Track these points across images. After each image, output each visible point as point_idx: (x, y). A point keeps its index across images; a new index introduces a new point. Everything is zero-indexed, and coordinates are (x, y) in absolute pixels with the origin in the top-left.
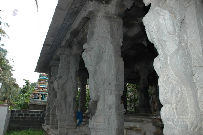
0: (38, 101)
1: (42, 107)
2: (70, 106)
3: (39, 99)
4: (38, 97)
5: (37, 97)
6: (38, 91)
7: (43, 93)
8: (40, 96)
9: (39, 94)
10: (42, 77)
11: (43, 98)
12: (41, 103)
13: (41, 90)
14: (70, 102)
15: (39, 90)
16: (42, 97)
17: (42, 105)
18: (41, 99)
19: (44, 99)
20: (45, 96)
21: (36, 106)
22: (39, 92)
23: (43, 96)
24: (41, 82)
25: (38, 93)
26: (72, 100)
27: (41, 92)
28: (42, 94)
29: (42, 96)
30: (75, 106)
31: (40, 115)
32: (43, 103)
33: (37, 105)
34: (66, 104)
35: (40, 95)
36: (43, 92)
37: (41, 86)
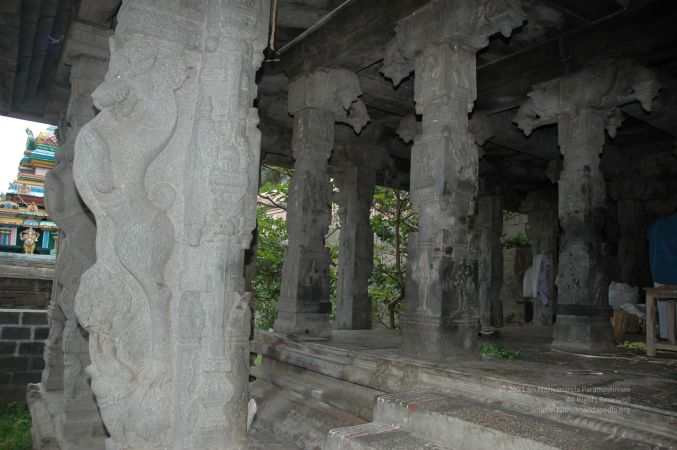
0: (21, 262)
1: (37, 287)
2: (198, 322)
3: (21, 251)
4: (20, 242)
5: (13, 243)
6: (18, 216)
7: (42, 224)
8: (30, 238)
9: (21, 229)
10: (38, 152)
11: (45, 245)
12: (32, 270)
13: (32, 210)
14: (196, 294)
15: (22, 211)
16: (39, 243)
17: (38, 280)
18: (36, 252)
19: (47, 252)
20: (52, 240)
21: (8, 283)
22: (26, 217)
23: (46, 237)
24: (33, 172)
25: (19, 222)
26: (216, 276)
27: (36, 218)
28: (39, 230)
29: (40, 239)
30: (236, 320)
31: (25, 333)
32: (44, 272)
33: (13, 279)
34: (165, 306)
35: (31, 232)
36: (45, 219)
37: (33, 190)
